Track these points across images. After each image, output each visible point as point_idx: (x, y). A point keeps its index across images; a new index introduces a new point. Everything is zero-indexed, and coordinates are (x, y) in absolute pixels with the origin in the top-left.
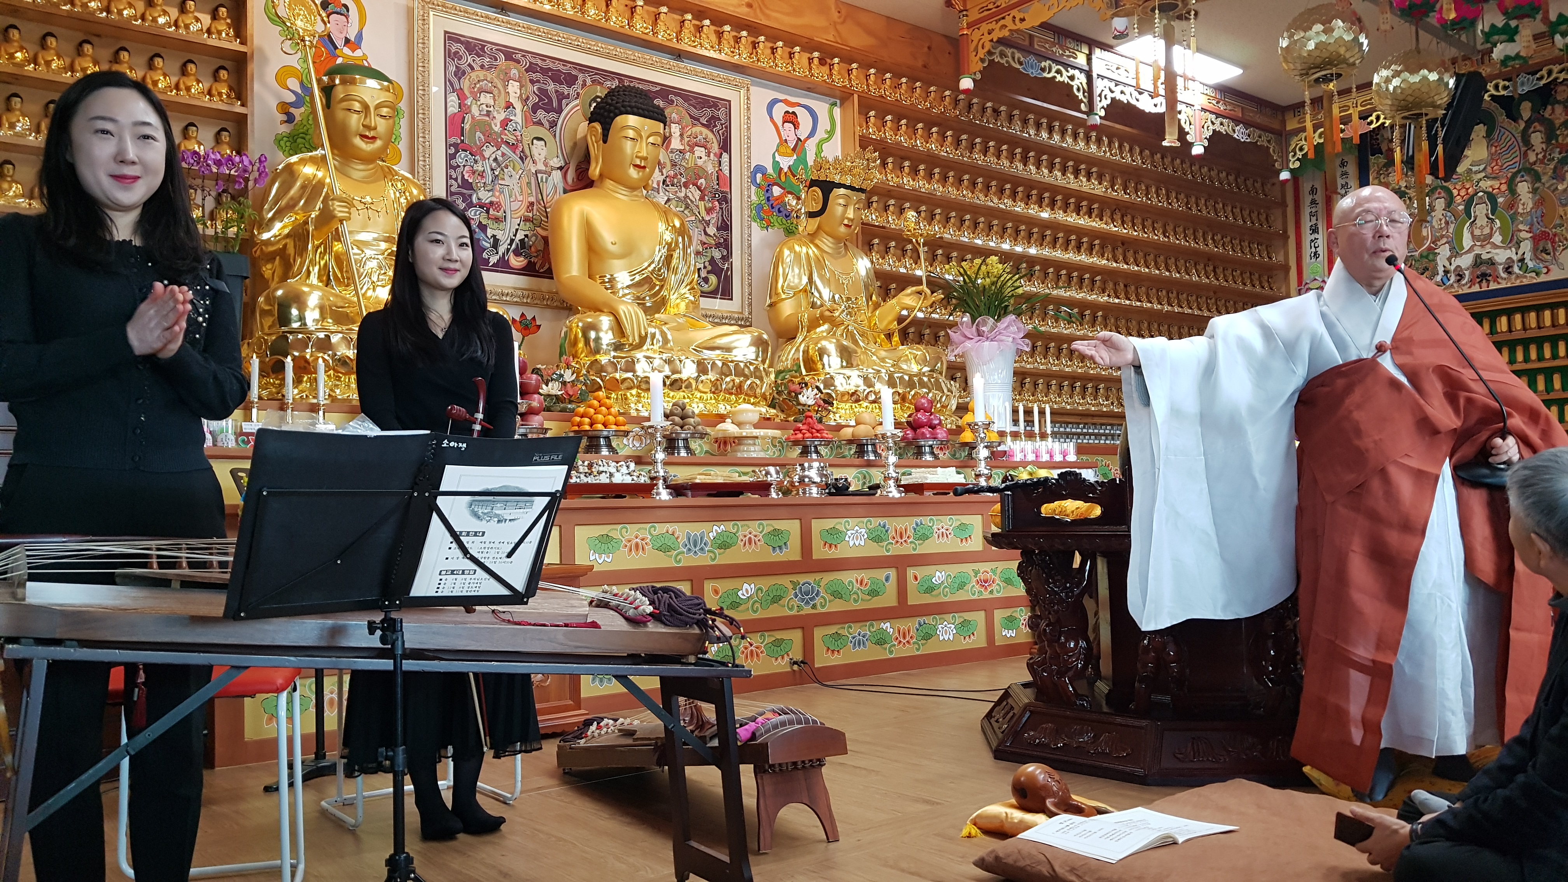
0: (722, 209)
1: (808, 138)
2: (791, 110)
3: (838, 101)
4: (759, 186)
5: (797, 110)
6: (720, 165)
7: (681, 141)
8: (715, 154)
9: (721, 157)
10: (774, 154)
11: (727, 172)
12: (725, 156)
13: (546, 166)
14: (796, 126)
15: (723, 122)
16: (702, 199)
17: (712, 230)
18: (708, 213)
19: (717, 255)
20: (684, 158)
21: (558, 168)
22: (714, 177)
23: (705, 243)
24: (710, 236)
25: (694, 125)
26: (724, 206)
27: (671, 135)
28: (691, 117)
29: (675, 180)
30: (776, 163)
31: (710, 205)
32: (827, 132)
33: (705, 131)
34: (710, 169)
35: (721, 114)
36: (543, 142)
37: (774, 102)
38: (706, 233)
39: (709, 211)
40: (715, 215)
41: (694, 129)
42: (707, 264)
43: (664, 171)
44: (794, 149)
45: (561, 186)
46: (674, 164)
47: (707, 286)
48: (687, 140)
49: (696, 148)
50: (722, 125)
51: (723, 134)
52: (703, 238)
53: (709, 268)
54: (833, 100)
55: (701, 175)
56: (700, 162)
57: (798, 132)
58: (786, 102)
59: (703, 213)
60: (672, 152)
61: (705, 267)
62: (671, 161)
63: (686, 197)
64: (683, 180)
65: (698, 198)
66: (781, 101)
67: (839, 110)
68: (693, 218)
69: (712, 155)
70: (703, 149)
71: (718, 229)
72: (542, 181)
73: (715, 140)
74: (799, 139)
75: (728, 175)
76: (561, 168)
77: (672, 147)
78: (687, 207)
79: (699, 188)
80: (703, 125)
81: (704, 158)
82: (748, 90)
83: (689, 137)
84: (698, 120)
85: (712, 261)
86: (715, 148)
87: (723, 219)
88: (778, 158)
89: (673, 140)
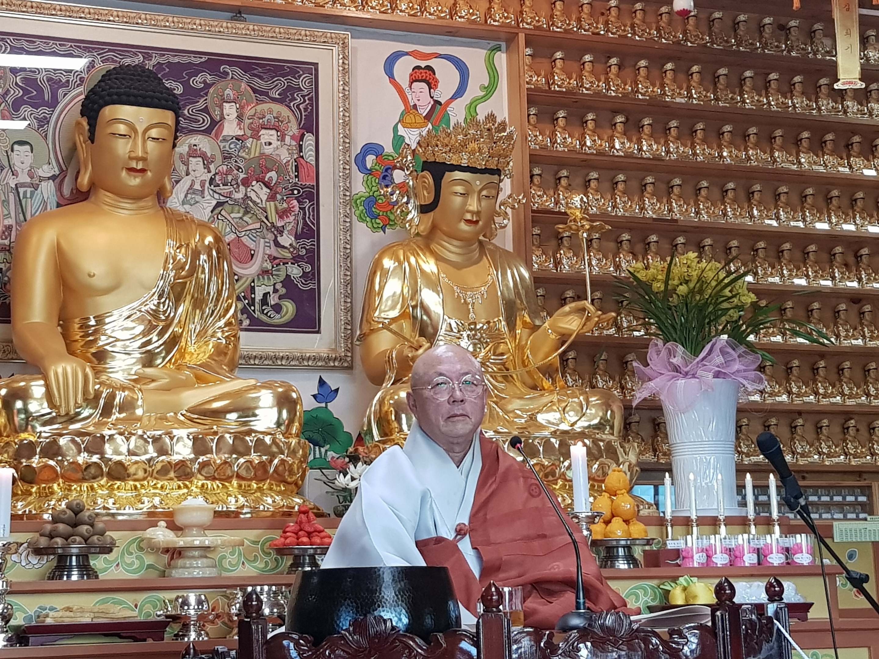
0: (303, 209)
1: (454, 98)
2: (423, 64)
3: (503, 45)
4: (370, 172)
5: (432, 63)
6: (301, 151)
7: (239, 124)
8: (293, 137)
9: (302, 139)
10: (396, 127)
11: (311, 159)
12: (309, 139)
13: (32, 178)
14: (432, 84)
15: (305, 92)
16: (272, 198)
17: (286, 240)
18: (281, 217)
19: (295, 271)
20: (243, 147)
21: (49, 178)
22: (291, 168)
23: (275, 258)
24: (284, 247)
25: (259, 102)
26: (307, 205)
27: (222, 118)
28: (255, 91)
29: (230, 178)
30: (398, 140)
31: (285, 205)
32: (483, 88)
33: (277, 108)
34: (284, 156)
35: (303, 82)
36: (28, 147)
37: (397, 56)
38: (277, 244)
39: (282, 214)
40: (292, 218)
41: (259, 108)
42: (279, 286)
43: (212, 167)
44: (428, 117)
45: (53, 200)
46: (227, 157)
47: (278, 316)
48: (247, 122)
49: (263, 132)
50: (303, 96)
51: (306, 109)
52: (273, 251)
53: (283, 291)
54: (493, 43)
55: (269, 166)
56: (268, 150)
57: (436, 94)
58: (414, 54)
59: (273, 217)
60: (224, 140)
61: (275, 291)
62: (222, 152)
63: (247, 197)
64: (242, 176)
65: (264, 198)
66: (407, 54)
67: (504, 56)
68: (258, 225)
69: (288, 139)
70: (273, 132)
71: (297, 237)
72: (25, 196)
73: (292, 118)
74: (437, 102)
75: (313, 163)
76: (53, 178)
77: (225, 133)
78: (246, 213)
79: (267, 185)
80: (274, 100)
81: (276, 143)
82: (345, 45)
83: (251, 117)
84: (266, 94)
85: (288, 281)
86: (293, 129)
87: (305, 223)
88: (402, 131)
89: (226, 125)
